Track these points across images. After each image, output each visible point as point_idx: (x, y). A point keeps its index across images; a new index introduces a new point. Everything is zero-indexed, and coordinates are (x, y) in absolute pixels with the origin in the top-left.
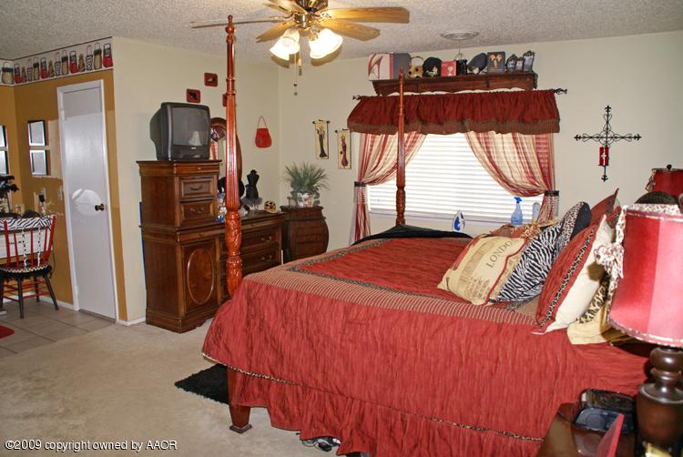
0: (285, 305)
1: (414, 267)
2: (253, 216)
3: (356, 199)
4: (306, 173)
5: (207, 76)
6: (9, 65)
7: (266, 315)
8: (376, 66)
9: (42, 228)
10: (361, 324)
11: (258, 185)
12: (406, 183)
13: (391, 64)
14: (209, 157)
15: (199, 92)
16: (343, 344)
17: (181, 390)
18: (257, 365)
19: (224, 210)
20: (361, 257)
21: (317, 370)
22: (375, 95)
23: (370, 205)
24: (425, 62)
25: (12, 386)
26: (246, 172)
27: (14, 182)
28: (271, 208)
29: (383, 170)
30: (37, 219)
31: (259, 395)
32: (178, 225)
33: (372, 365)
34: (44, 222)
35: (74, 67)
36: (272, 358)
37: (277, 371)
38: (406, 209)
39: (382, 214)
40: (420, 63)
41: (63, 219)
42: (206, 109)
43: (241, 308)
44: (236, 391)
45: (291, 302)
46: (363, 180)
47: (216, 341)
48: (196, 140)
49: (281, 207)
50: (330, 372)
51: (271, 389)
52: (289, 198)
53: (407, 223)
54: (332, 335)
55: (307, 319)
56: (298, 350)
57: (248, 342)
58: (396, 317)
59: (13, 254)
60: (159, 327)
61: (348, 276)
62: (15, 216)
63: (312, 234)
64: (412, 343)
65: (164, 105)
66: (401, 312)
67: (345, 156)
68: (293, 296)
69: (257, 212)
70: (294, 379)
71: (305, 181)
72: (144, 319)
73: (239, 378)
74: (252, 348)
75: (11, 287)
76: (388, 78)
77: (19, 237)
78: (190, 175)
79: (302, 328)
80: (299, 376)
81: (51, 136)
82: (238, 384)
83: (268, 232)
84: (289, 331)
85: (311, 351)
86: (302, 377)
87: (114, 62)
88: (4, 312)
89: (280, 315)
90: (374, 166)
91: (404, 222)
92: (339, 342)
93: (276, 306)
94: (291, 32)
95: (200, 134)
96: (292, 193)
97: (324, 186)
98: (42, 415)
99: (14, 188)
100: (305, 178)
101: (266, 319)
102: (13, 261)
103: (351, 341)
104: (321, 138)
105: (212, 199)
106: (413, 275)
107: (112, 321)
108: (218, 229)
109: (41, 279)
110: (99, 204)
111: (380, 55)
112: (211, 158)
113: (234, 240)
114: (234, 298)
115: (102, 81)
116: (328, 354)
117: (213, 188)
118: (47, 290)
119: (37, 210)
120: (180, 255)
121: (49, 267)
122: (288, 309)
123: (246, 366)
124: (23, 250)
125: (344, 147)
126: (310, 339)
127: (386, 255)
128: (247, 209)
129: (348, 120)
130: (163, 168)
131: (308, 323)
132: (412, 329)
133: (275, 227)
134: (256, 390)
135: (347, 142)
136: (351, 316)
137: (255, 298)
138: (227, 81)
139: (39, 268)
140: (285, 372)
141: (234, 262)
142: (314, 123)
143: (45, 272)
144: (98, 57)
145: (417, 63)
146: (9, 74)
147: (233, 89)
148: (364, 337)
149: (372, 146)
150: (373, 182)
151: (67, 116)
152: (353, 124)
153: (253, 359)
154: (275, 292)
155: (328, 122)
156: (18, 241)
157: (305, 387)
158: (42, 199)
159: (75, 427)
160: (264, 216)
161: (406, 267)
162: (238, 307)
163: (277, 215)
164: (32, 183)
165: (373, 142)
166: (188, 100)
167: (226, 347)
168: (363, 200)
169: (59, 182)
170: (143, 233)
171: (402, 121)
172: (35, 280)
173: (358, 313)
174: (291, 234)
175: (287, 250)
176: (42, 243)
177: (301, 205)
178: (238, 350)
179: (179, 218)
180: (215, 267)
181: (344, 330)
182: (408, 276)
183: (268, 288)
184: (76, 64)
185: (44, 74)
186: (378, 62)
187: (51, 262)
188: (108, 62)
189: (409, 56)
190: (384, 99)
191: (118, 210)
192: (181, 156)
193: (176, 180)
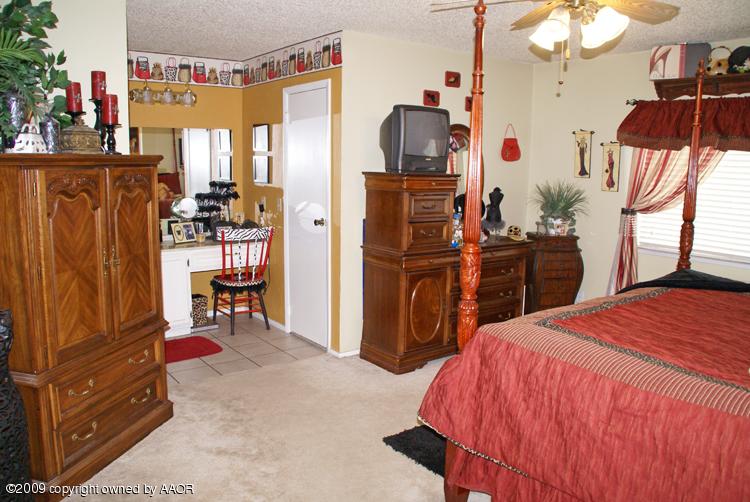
0: (530, 372)
1: (710, 335)
2: (493, 242)
3: (622, 230)
4: (560, 194)
5: (449, 75)
6: (239, 66)
7: (503, 381)
8: (661, 61)
9: (259, 240)
10: (635, 416)
11: (502, 206)
12: (697, 214)
13: (681, 58)
14: (446, 170)
15: (437, 94)
16: (607, 438)
17: (390, 448)
18: (485, 443)
19: (459, 233)
20: (634, 313)
21: (565, 467)
22: (657, 98)
23: (640, 238)
24: (733, 55)
25: (211, 413)
26: (489, 189)
27: (235, 189)
28: (516, 234)
29: (661, 195)
30: (255, 230)
31: (483, 480)
32: (405, 249)
33: (645, 476)
34: (261, 233)
35: (301, 65)
36: (505, 438)
37: (512, 456)
38: (694, 247)
39: (656, 251)
40: (726, 55)
41: (282, 232)
42: (446, 113)
43: (472, 367)
44: (455, 468)
45: (539, 370)
46: (633, 206)
47: (437, 404)
48: (432, 150)
49: (528, 234)
50: (584, 473)
51: (499, 476)
52: (538, 224)
53: (694, 267)
54: (591, 424)
55: (559, 396)
56: (542, 435)
57: (476, 412)
58: (690, 414)
59: (228, 266)
60: (373, 362)
61: (618, 341)
62: (234, 225)
63: (564, 270)
64: (712, 456)
65: (397, 108)
66: (698, 408)
67: (611, 175)
68: (543, 361)
69: (498, 238)
70: (532, 471)
71: (558, 203)
72: (358, 352)
73: (461, 454)
74: (481, 421)
75: (223, 300)
76: (677, 77)
77: (235, 247)
78: (422, 190)
79: (551, 408)
80: (539, 469)
81: (275, 141)
82: (459, 460)
83: (510, 263)
84: (532, 407)
85: (560, 440)
86: (543, 470)
87: (343, 58)
88: (216, 326)
89: (521, 385)
90: (650, 189)
91: (688, 266)
92: (600, 435)
93: (518, 371)
94: (559, 13)
95: (436, 143)
96: (542, 217)
97: (582, 211)
98: (235, 453)
99: (236, 196)
100: (559, 201)
101: (503, 387)
102: (228, 272)
103: (618, 436)
104: (582, 152)
105: (446, 221)
106: (709, 347)
107: (323, 350)
108: (450, 256)
109: (255, 295)
110: (319, 219)
111: (668, 47)
112: (448, 172)
113: (471, 278)
114: (465, 353)
115: (330, 80)
116: (583, 448)
117: (448, 206)
118: (259, 307)
119: (256, 222)
120: (404, 283)
121: (264, 282)
122: (533, 377)
123: (470, 442)
124: (239, 263)
125: (611, 164)
126: (559, 423)
127: (667, 312)
128: (487, 233)
129: (618, 131)
130: (393, 181)
131: (558, 402)
132: (715, 436)
133: (519, 258)
134: (480, 472)
135: (615, 159)
136: (622, 402)
137: (491, 357)
138: (474, 76)
139: (254, 282)
140: (521, 460)
141: (468, 308)
142: (574, 133)
143: (258, 288)
144: (327, 53)
145: (721, 55)
146: (238, 76)
147: (481, 86)
148: (639, 434)
149: (648, 164)
150: (646, 210)
151: (292, 119)
152: (626, 135)
153: (482, 434)
154: (517, 355)
155: (592, 133)
156: (234, 253)
157: (545, 484)
158: (262, 209)
159: (266, 475)
160: (506, 243)
161: (698, 333)
162: (469, 365)
163: (522, 244)
164: (253, 191)
165: (649, 159)
166: (425, 104)
167: (448, 415)
168: (631, 232)
169: (279, 192)
170: (366, 254)
171: (696, 132)
172: (250, 295)
173: (632, 400)
174: (537, 266)
175: (531, 286)
176: (259, 256)
177: (553, 232)
178: (463, 420)
179: (406, 240)
180: (444, 300)
181: (609, 419)
182: (703, 349)
183: (509, 346)
184: (303, 62)
185: (271, 75)
186: (664, 57)
187: (266, 278)
188: (337, 59)
189: (709, 46)
190: (669, 103)
191: (339, 228)
192: (414, 169)
193: (406, 195)
